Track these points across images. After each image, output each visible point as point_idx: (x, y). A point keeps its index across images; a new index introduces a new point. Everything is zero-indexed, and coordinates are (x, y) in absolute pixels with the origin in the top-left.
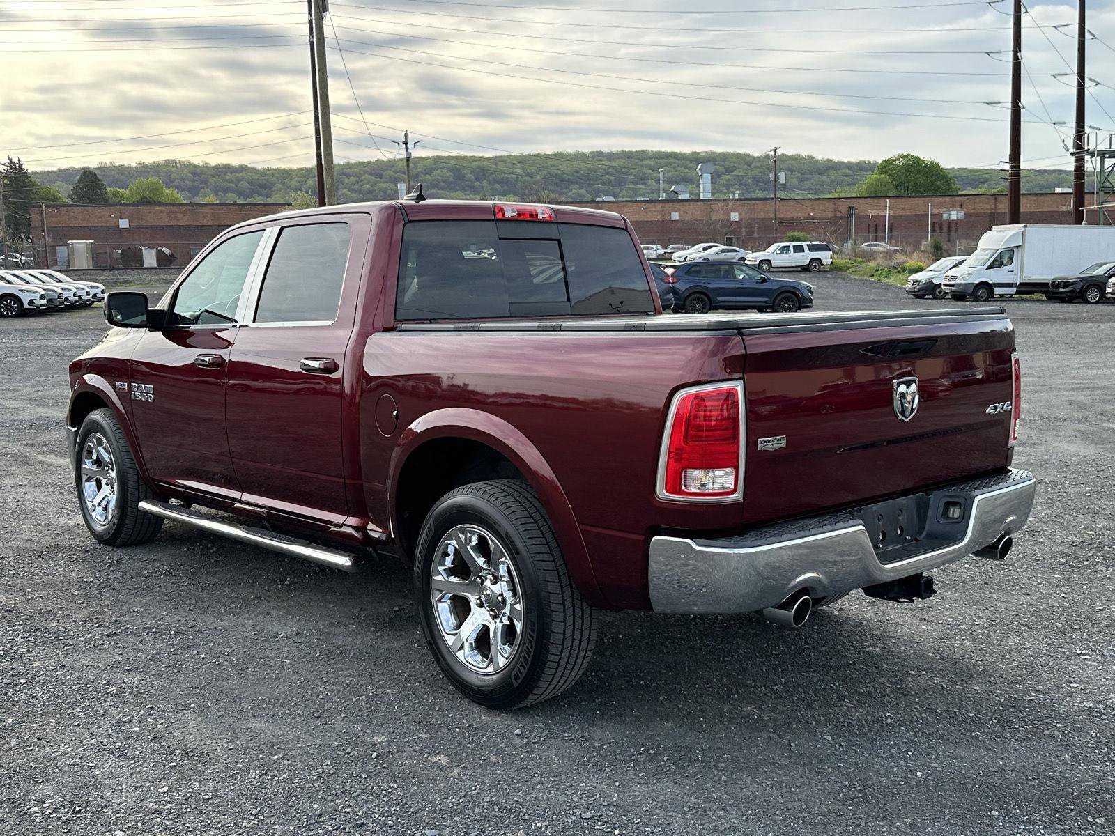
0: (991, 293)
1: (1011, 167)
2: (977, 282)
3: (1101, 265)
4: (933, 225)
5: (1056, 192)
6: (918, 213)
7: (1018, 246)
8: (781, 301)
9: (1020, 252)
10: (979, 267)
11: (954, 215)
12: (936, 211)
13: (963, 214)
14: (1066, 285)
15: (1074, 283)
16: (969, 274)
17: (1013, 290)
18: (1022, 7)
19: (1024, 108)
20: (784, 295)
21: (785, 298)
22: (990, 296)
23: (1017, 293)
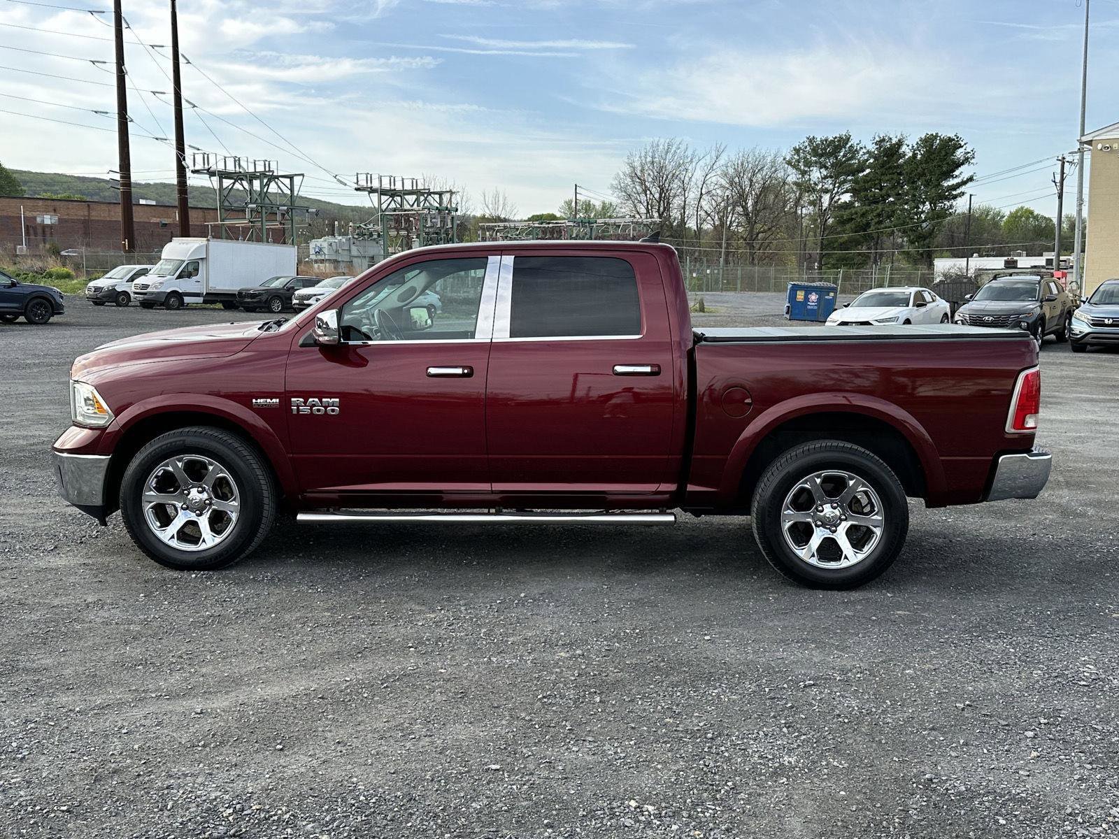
0: (182, 303)
1: (121, 177)
2: (169, 291)
3: (278, 278)
4: (27, 228)
5: (141, 203)
6: (10, 214)
7: (202, 259)
8: (34, 307)
9: (205, 265)
10: (169, 277)
11: (48, 220)
12: (29, 214)
13: (57, 218)
14: (253, 296)
15: (260, 295)
16: (160, 283)
17: (200, 300)
18: (123, 22)
19: (132, 121)
20: (35, 301)
21: (37, 304)
22: (181, 305)
23: (205, 302)
